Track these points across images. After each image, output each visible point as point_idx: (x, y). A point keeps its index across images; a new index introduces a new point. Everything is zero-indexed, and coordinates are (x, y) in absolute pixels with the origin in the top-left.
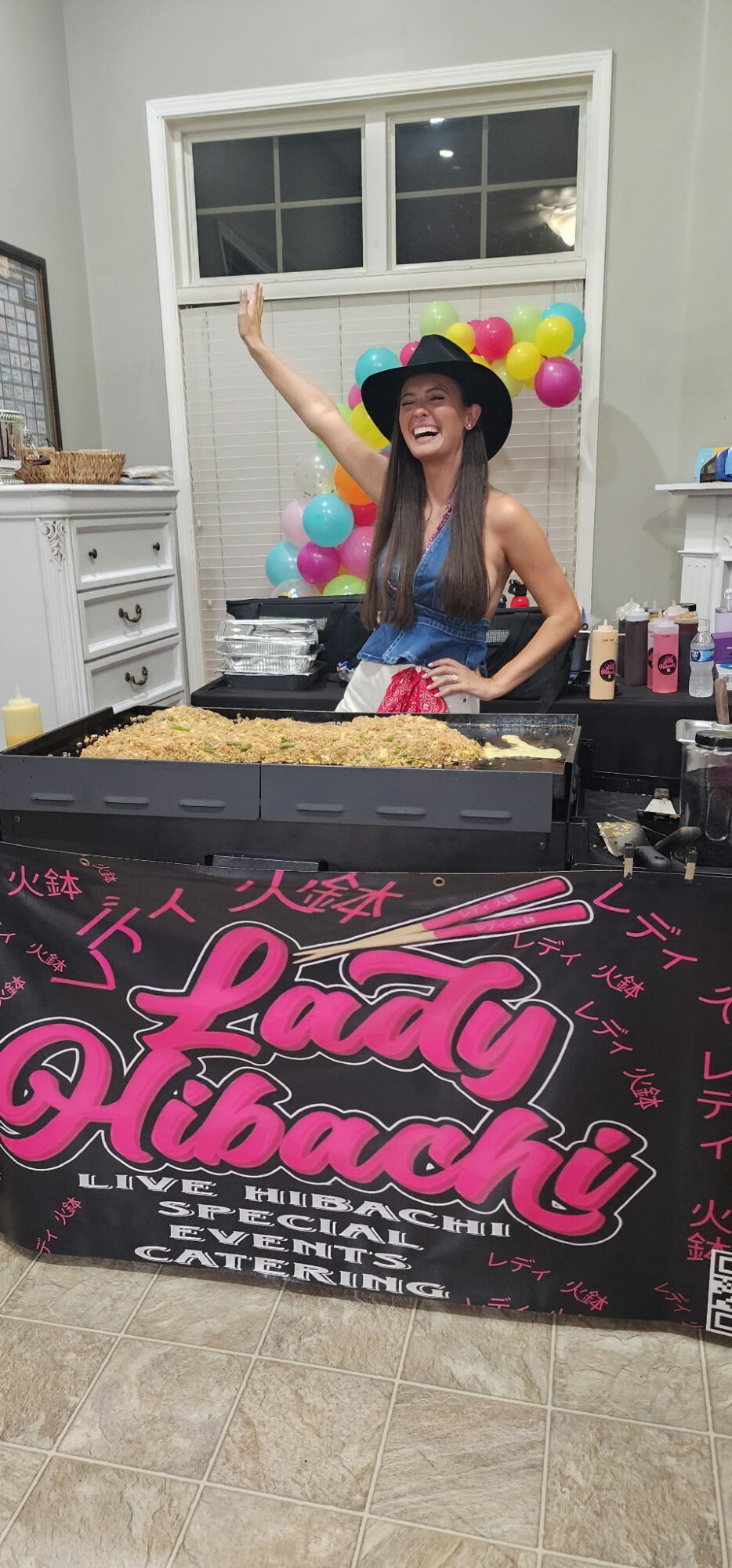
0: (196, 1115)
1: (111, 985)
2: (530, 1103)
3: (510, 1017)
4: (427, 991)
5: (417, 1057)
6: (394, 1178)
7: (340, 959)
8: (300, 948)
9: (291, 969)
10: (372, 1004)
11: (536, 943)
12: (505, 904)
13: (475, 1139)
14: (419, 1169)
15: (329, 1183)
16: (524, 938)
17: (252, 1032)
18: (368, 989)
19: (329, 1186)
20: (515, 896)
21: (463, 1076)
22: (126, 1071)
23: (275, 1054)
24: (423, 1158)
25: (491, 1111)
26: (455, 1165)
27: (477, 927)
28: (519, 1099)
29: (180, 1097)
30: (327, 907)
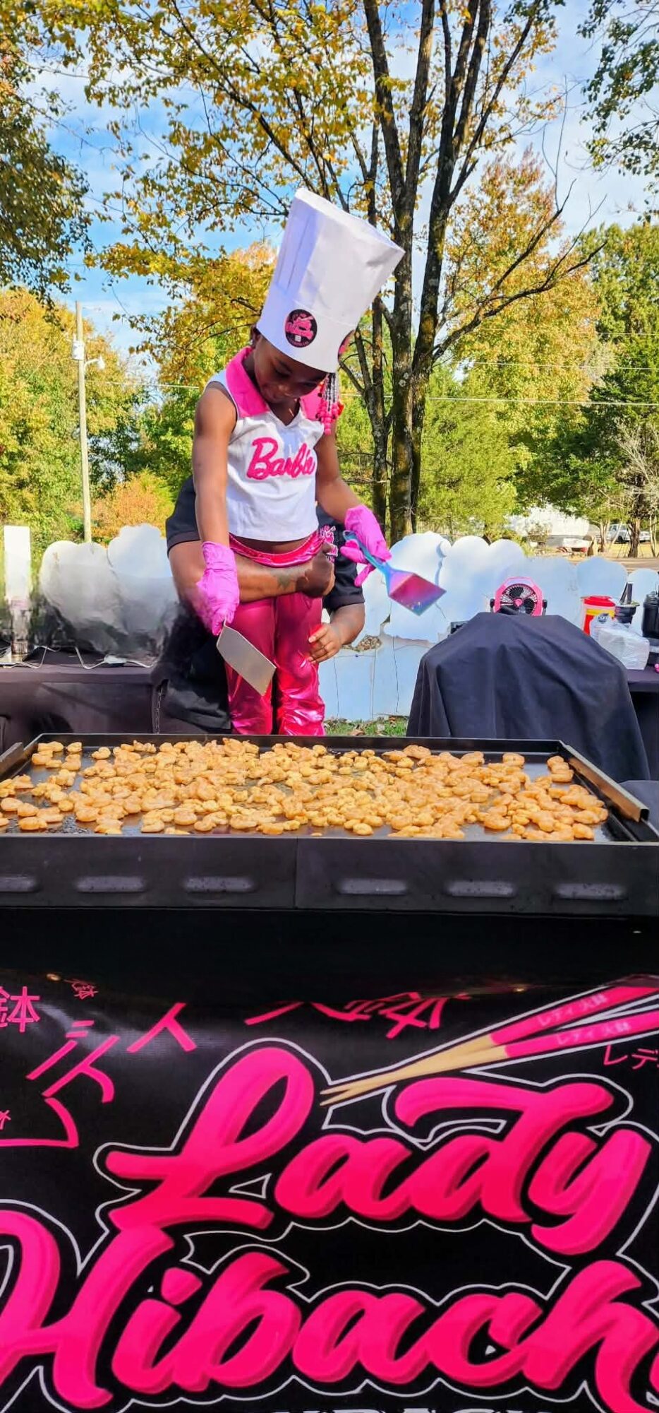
0: (178, 1317)
1: (72, 1142)
2: (619, 1254)
3: (594, 1146)
4: (496, 1126)
5: (477, 1212)
6: (443, 1369)
7: (383, 1094)
8: (330, 1083)
9: (317, 1113)
10: (425, 1149)
11: (630, 1056)
12: (592, 1006)
13: (547, 1307)
14: (476, 1355)
15: (357, 1391)
16: (617, 1051)
17: (263, 1196)
18: (420, 1129)
19: (358, 1395)
20: (606, 996)
21: (535, 1227)
22: (81, 1267)
23: (293, 1224)
24: (482, 1337)
25: (568, 1268)
26: (524, 1342)
27: (559, 1039)
28: (606, 1251)
29: (157, 1295)
30: (374, 1013)
